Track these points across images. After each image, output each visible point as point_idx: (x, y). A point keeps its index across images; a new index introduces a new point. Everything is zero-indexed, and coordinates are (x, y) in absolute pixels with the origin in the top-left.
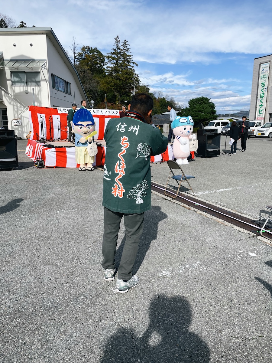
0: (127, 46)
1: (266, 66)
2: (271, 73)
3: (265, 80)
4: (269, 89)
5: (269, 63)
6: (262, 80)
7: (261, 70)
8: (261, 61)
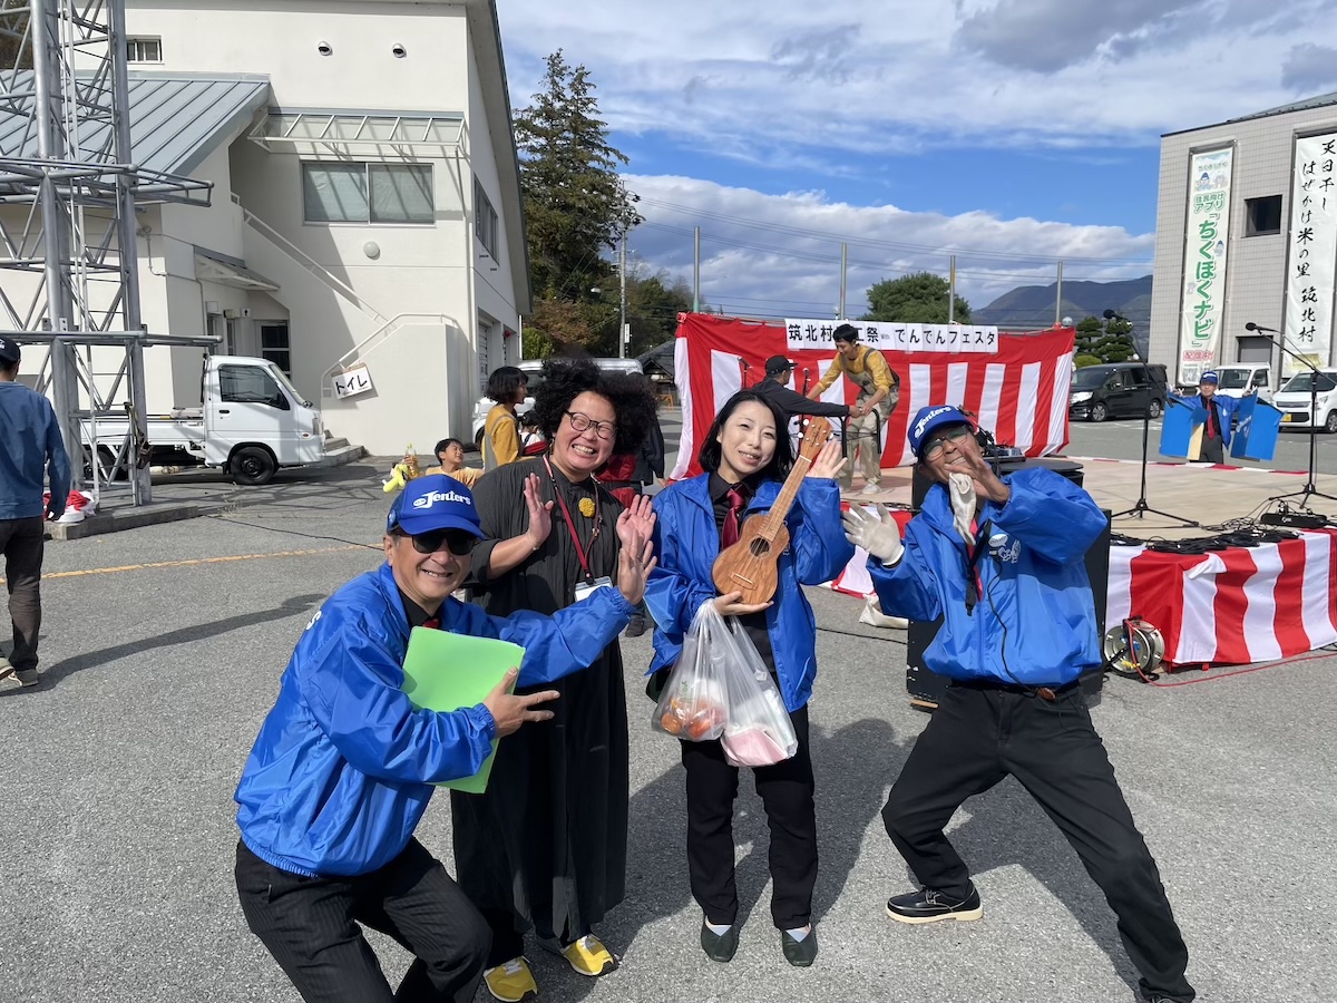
0: (585, 91)
1: (1217, 161)
2: (1237, 187)
3: (1213, 211)
4: (1233, 245)
5: (1230, 150)
6: (1202, 212)
7: (1196, 175)
8: (1192, 145)
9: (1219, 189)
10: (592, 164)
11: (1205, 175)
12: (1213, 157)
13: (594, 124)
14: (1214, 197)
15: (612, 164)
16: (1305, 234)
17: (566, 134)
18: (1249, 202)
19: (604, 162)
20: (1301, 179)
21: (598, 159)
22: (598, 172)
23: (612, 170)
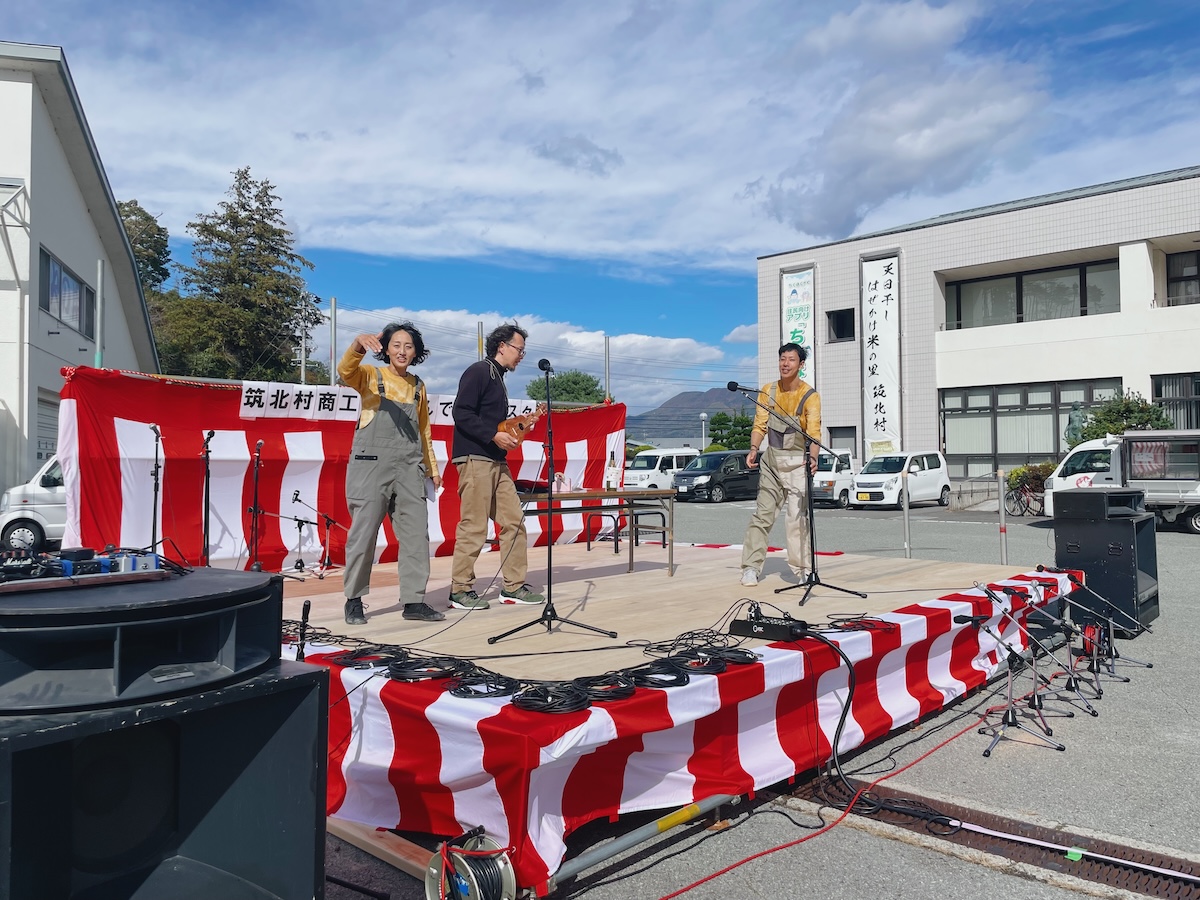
0: (270, 202)
1: (803, 280)
2: (819, 302)
3: (801, 321)
4: (819, 350)
5: (812, 270)
6: (792, 321)
7: (787, 291)
8: (782, 266)
9: (805, 303)
10: (277, 268)
11: (794, 292)
12: (800, 277)
13: (280, 233)
14: (801, 309)
15: (298, 270)
16: (873, 340)
17: (251, 240)
18: (829, 314)
19: (289, 268)
20: (867, 295)
21: (283, 264)
22: (283, 276)
23: (297, 275)
